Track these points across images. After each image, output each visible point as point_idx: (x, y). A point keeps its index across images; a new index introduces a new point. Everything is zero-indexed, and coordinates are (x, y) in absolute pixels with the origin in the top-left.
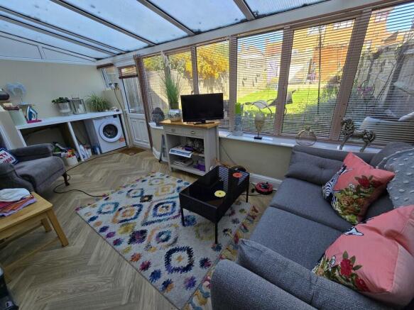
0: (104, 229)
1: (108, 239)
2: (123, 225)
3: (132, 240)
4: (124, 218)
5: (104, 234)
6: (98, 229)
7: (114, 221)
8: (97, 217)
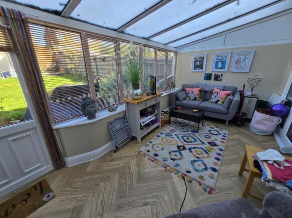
0: (218, 159)
1: (222, 154)
2: (210, 152)
3: (216, 145)
4: (204, 153)
5: (220, 157)
6: (219, 162)
7: (209, 157)
8: (211, 168)
